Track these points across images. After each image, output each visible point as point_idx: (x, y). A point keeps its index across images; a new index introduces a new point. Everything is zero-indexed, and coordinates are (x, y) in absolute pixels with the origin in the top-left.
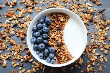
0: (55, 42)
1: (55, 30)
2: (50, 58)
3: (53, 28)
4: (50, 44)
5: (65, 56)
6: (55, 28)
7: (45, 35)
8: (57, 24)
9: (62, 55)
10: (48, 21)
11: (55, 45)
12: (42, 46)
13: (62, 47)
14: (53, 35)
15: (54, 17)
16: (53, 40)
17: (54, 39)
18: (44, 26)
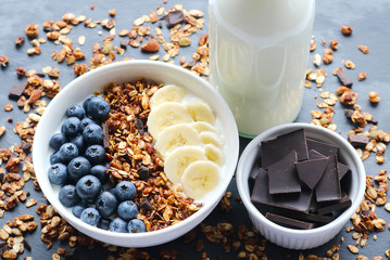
0: (131, 167)
1: (126, 132)
2: (122, 218)
3: (118, 127)
4: (116, 174)
5: (174, 205)
6: (124, 126)
7: (94, 150)
8: (129, 112)
9: (162, 203)
10: (98, 105)
11: (132, 177)
12: (89, 183)
13: (157, 181)
14: (122, 145)
15: (116, 93)
16: (122, 162)
17: (126, 158)
18: (86, 125)
